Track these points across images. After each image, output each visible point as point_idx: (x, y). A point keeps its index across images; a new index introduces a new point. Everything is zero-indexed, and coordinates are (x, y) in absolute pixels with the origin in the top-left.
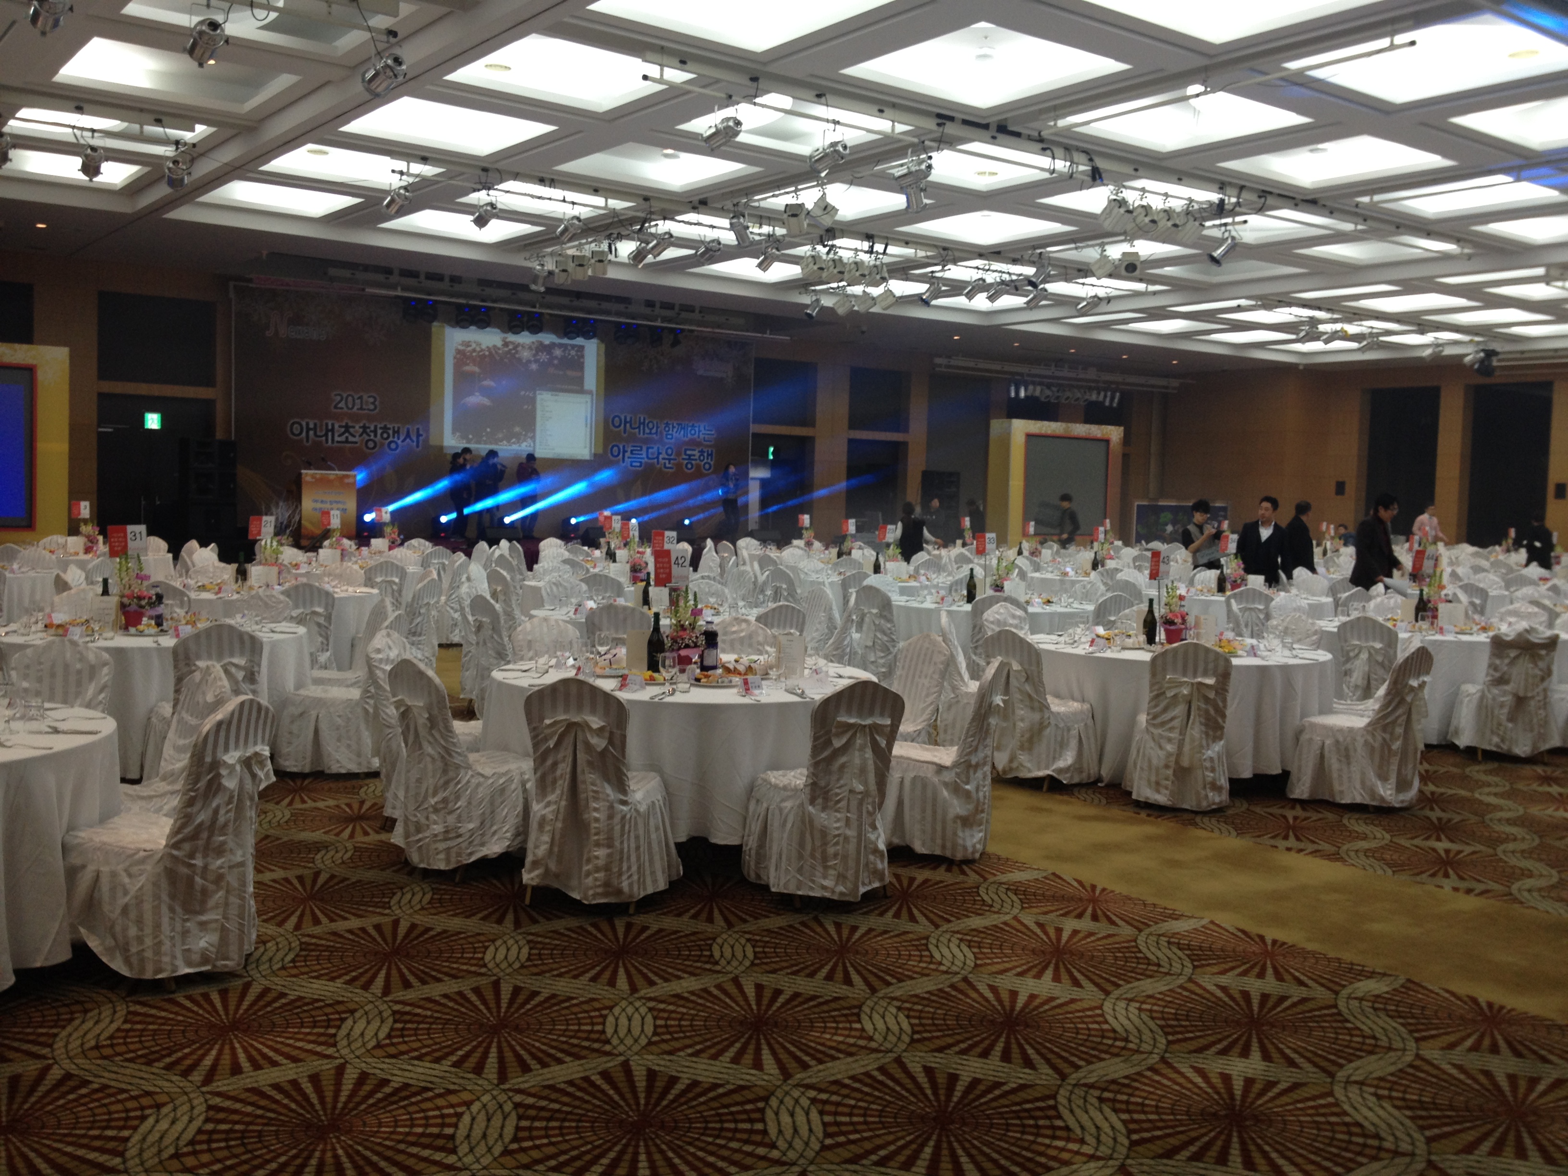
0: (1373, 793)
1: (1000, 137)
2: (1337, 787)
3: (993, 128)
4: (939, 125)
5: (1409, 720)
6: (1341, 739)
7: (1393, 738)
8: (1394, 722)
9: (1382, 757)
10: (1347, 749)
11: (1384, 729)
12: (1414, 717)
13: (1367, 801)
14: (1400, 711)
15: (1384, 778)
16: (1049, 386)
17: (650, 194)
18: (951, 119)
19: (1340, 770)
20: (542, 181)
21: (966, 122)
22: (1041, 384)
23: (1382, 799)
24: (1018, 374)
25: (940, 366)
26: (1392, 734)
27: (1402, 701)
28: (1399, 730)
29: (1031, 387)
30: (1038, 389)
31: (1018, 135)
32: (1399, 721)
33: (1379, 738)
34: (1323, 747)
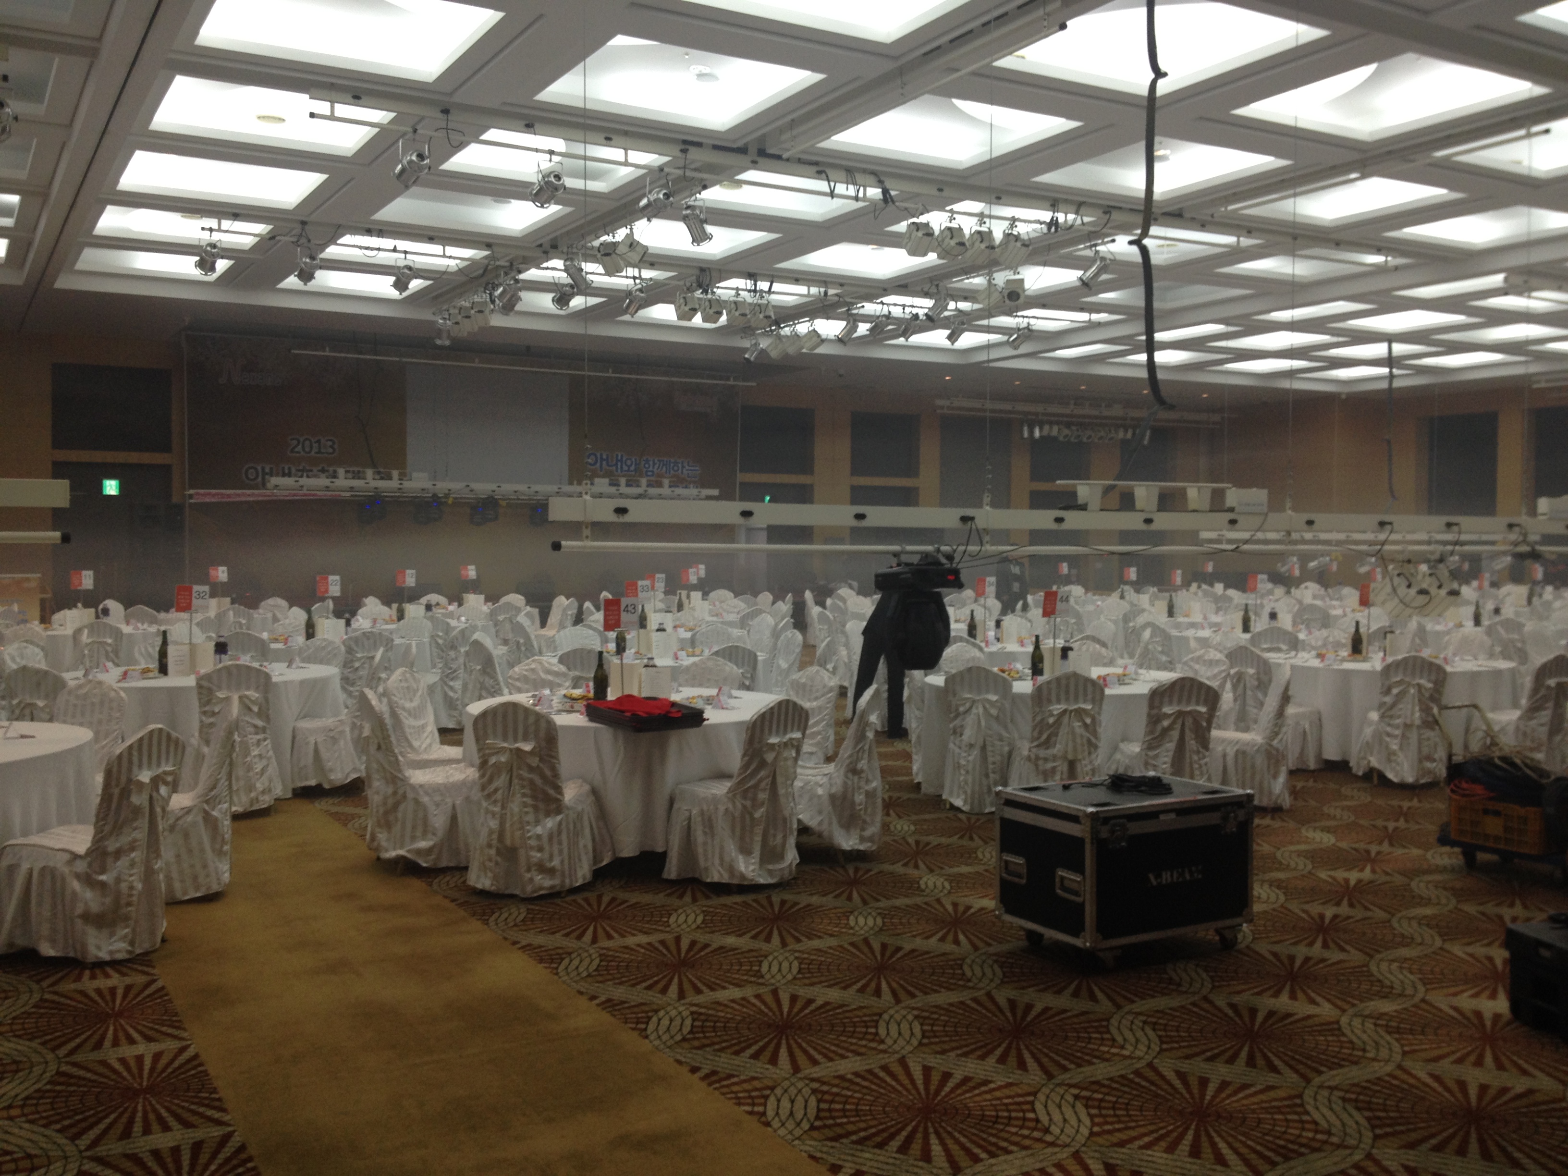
0: (731, 870)
1: (761, 160)
2: (702, 863)
3: (753, 150)
4: (683, 151)
5: (774, 783)
6: (705, 808)
7: (756, 805)
8: (756, 786)
9: (743, 828)
10: (710, 819)
11: (745, 795)
12: (780, 780)
13: (725, 879)
14: (763, 773)
15: (746, 851)
16: (1068, 425)
17: (491, 241)
18: (699, 145)
19: (705, 844)
20: (369, 232)
21: (716, 147)
22: (1058, 423)
23: (743, 876)
24: (1029, 413)
25: (942, 408)
26: (754, 799)
27: (763, 764)
28: (763, 796)
29: (1046, 428)
30: (1055, 429)
31: (779, 157)
32: (763, 785)
33: (739, 806)
34: (689, 819)
